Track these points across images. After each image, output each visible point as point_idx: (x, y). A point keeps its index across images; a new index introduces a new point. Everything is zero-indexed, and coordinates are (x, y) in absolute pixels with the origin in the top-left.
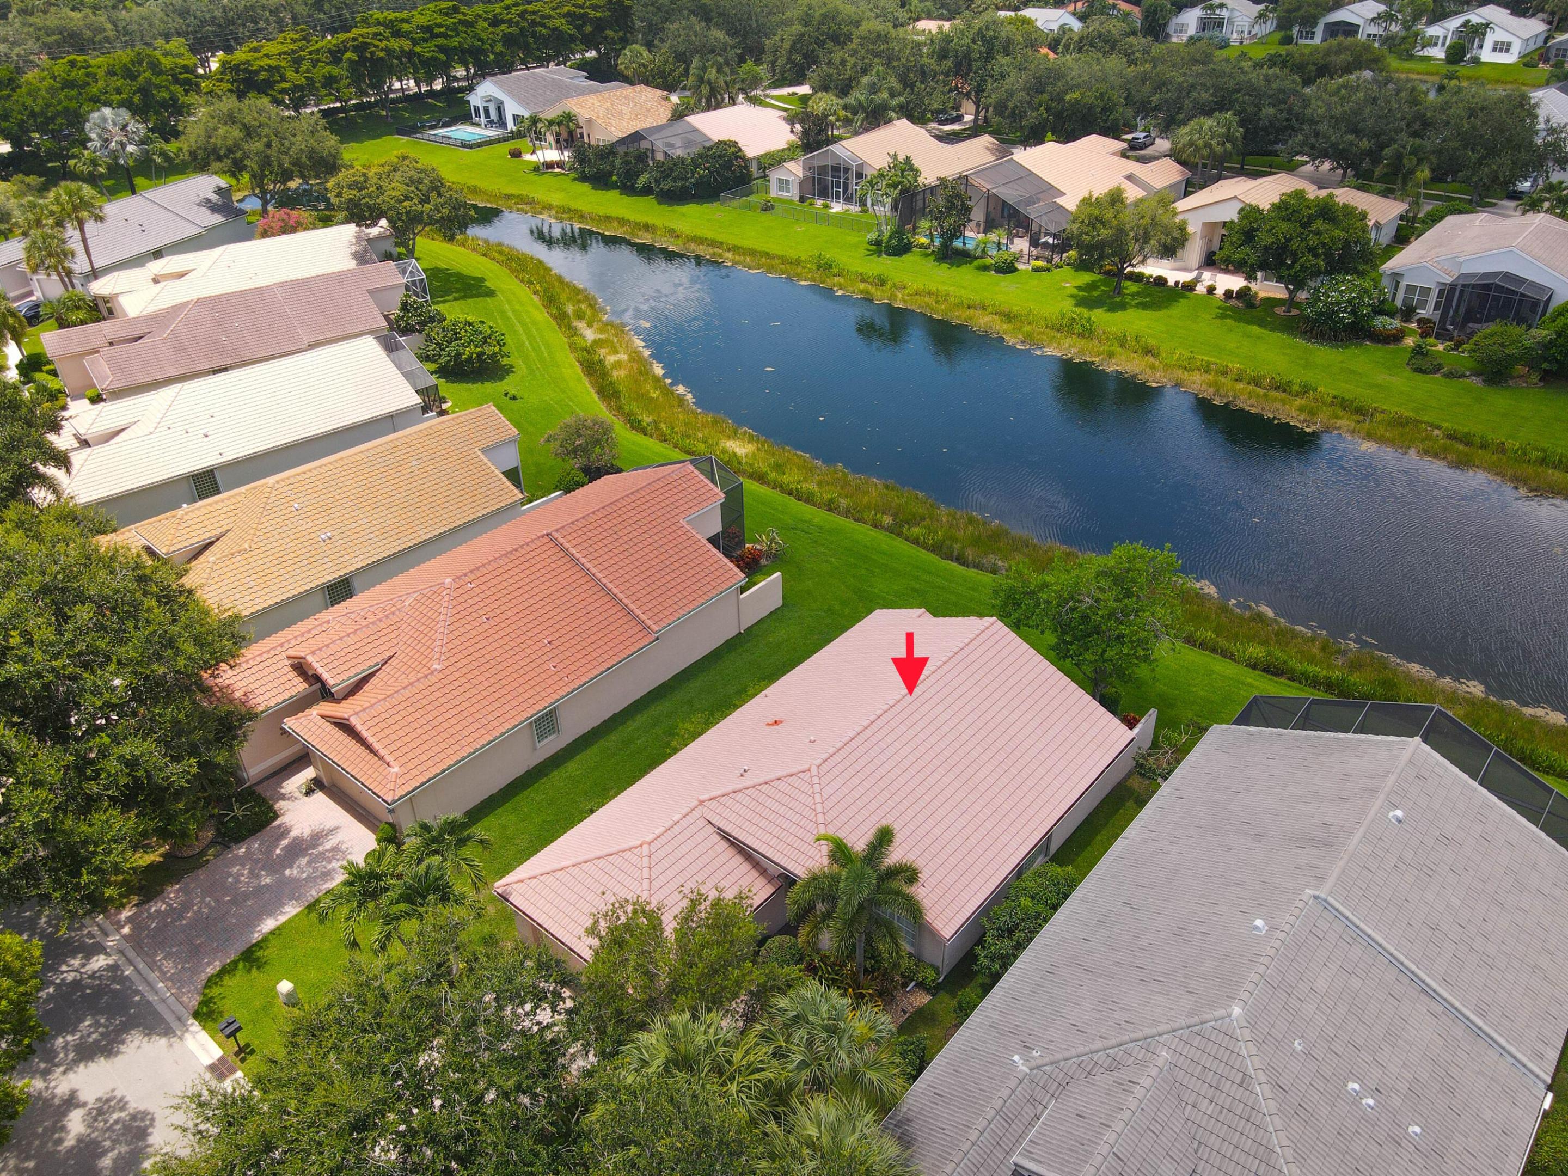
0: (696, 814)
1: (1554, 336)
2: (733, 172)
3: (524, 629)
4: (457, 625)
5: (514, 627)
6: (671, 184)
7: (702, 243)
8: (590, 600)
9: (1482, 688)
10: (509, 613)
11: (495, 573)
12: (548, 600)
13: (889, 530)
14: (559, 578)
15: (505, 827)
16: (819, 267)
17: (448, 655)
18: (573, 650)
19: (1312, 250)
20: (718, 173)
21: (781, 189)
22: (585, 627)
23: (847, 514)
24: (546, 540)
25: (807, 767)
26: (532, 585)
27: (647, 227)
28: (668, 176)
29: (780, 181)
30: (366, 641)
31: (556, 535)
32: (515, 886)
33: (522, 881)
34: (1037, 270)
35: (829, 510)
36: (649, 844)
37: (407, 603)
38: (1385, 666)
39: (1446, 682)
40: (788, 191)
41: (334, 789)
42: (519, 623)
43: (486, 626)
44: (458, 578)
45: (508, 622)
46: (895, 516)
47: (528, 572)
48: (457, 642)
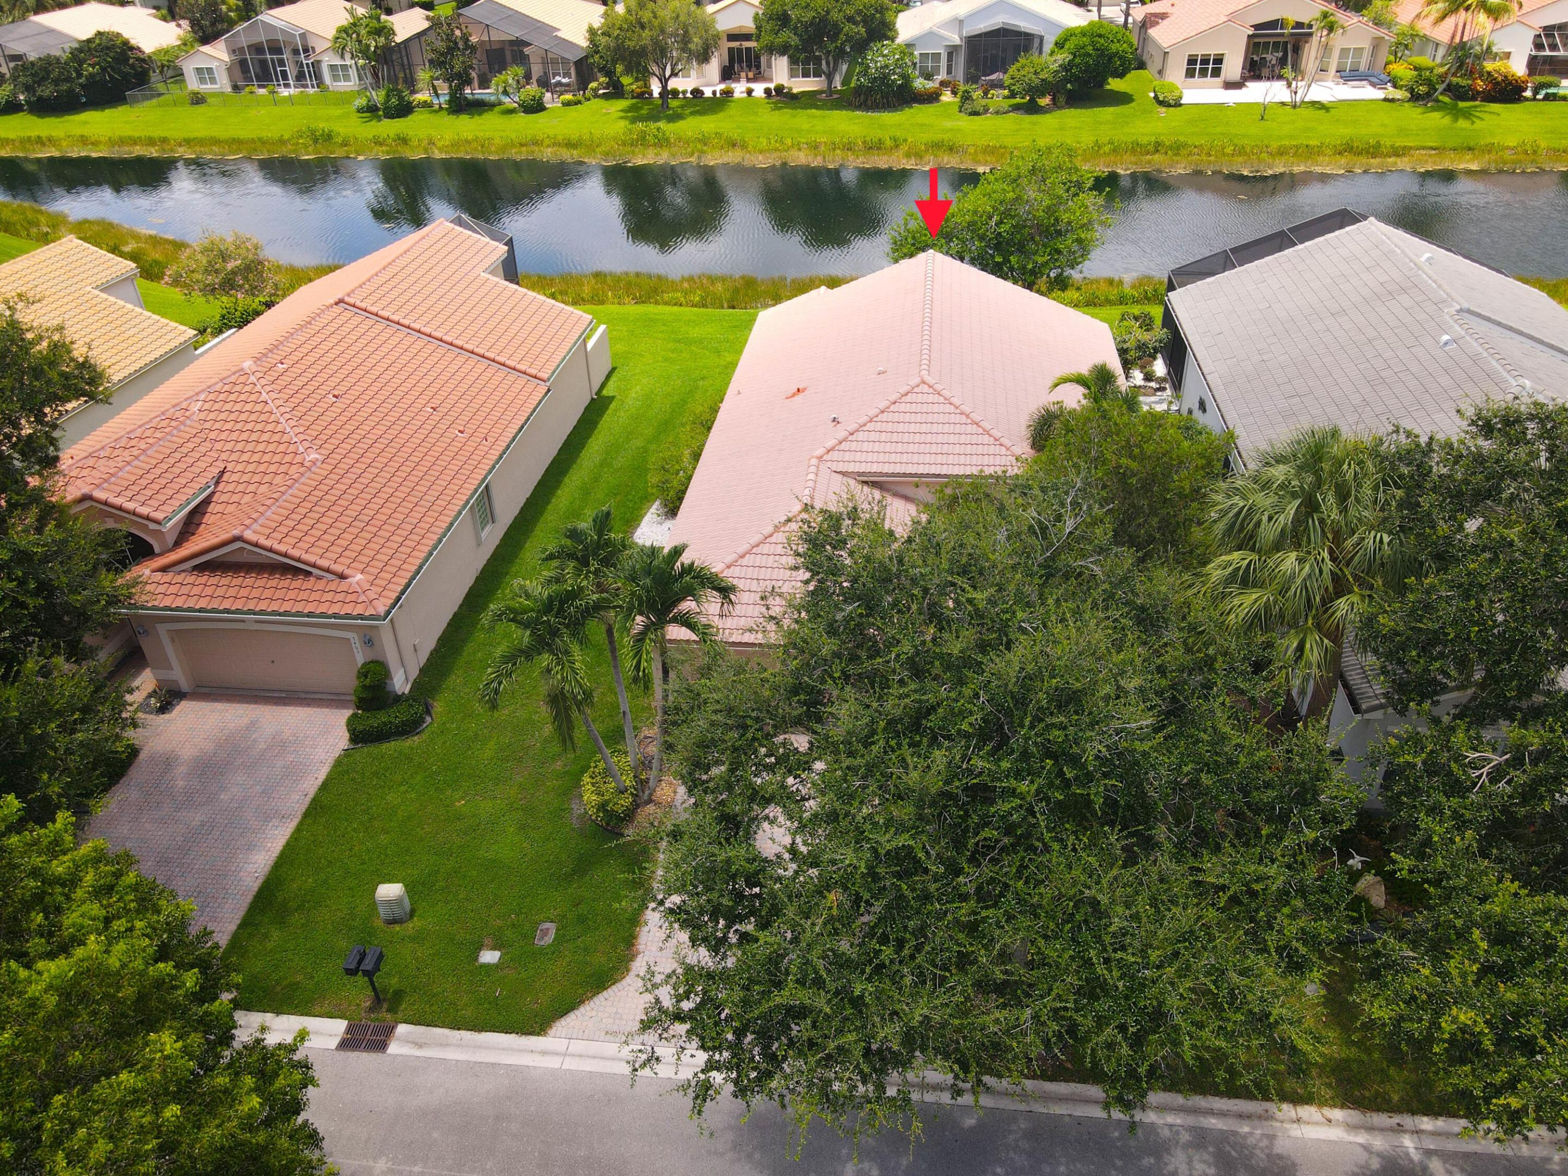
0: (824, 470)
1: (1071, 57)
2: (132, 66)
3: (391, 401)
4: (302, 409)
5: (377, 401)
6: (52, 88)
7: (135, 143)
8: (443, 362)
10: (359, 388)
11: (303, 350)
14: (388, 346)
16: (316, 141)
17: (318, 443)
19: (850, 19)
20: (113, 69)
21: (202, 80)
24: (337, 309)
25: (918, 380)
26: (361, 356)
27: (40, 141)
28: (44, 79)
29: (199, 70)
31: (350, 299)
34: (567, 104)
37: (194, 409)
40: (213, 80)
42: (380, 397)
43: (341, 405)
44: (259, 360)
45: (366, 397)
47: (345, 344)
48: (317, 427)
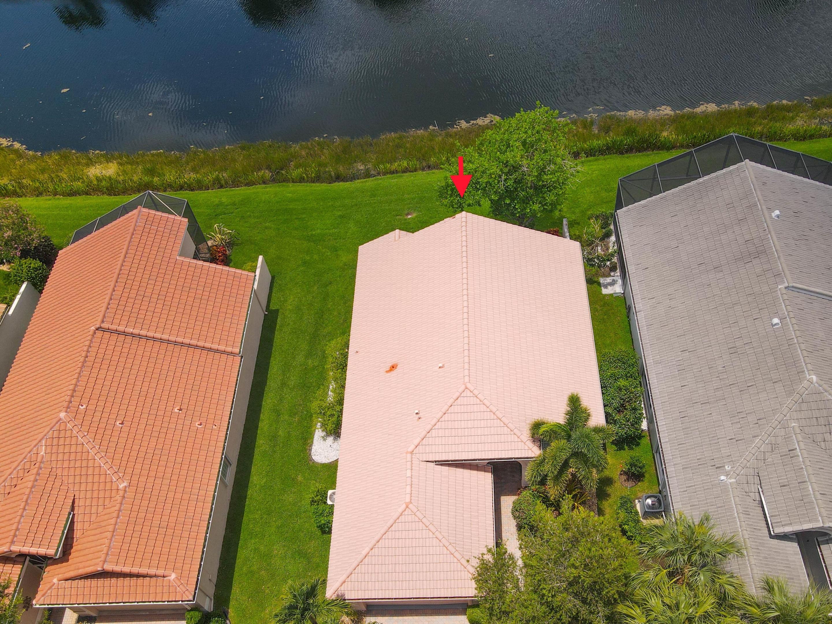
0: (416, 462)
3: (153, 412)
4: (105, 443)
5: (145, 416)
8: (174, 359)
9: (669, 108)
10: (132, 408)
11: (91, 385)
12: (147, 379)
13: (274, 180)
14: (139, 357)
15: (256, 550)
17: (122, 469)
18: (199, 404)
22: (191, 382)
23: (236, 184)
24: (100, 334)
25: (463, 387)
26: (126, 375)
30: (43, 503)
31: (105, 325)
32: (342, 588)
33: (344, 582)
35: (221, 187)
36: (411, 502)
37: (42, 453)
38: (619, 121)
39: (652, 114)
41: (105, 614)
42: (146, 410)
43: (126, 429)
44: (68, 407)
45: (138, 414)
46: (269, 168)
47: (112, 368)
48: (118, 456)
